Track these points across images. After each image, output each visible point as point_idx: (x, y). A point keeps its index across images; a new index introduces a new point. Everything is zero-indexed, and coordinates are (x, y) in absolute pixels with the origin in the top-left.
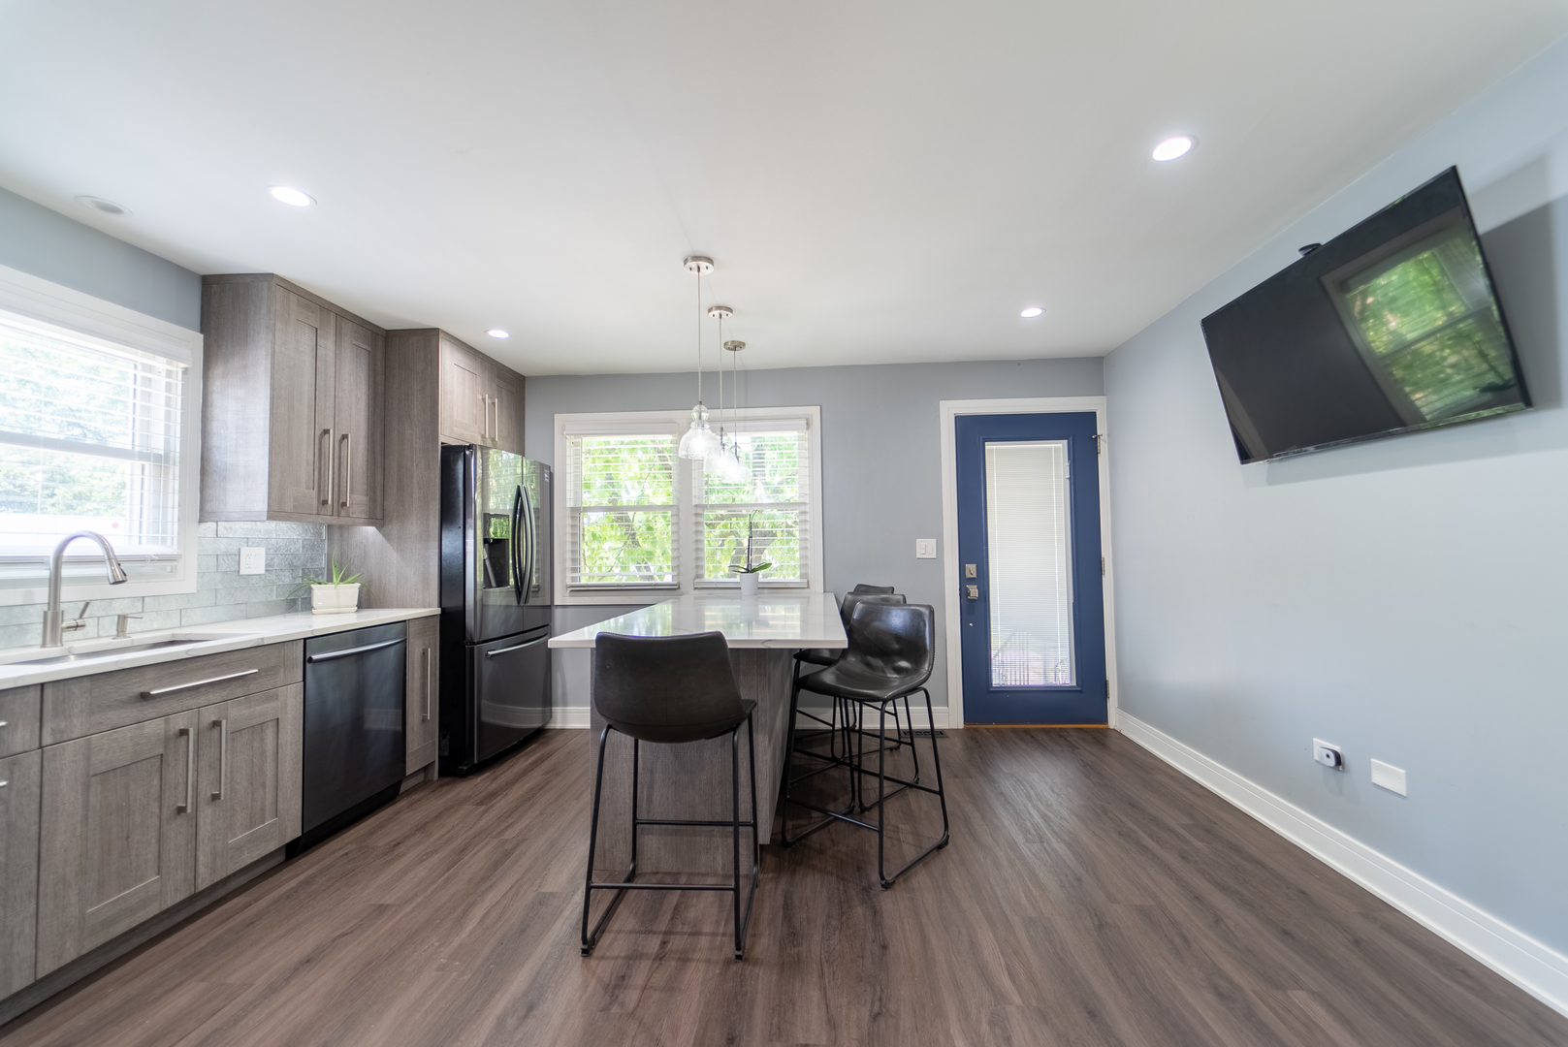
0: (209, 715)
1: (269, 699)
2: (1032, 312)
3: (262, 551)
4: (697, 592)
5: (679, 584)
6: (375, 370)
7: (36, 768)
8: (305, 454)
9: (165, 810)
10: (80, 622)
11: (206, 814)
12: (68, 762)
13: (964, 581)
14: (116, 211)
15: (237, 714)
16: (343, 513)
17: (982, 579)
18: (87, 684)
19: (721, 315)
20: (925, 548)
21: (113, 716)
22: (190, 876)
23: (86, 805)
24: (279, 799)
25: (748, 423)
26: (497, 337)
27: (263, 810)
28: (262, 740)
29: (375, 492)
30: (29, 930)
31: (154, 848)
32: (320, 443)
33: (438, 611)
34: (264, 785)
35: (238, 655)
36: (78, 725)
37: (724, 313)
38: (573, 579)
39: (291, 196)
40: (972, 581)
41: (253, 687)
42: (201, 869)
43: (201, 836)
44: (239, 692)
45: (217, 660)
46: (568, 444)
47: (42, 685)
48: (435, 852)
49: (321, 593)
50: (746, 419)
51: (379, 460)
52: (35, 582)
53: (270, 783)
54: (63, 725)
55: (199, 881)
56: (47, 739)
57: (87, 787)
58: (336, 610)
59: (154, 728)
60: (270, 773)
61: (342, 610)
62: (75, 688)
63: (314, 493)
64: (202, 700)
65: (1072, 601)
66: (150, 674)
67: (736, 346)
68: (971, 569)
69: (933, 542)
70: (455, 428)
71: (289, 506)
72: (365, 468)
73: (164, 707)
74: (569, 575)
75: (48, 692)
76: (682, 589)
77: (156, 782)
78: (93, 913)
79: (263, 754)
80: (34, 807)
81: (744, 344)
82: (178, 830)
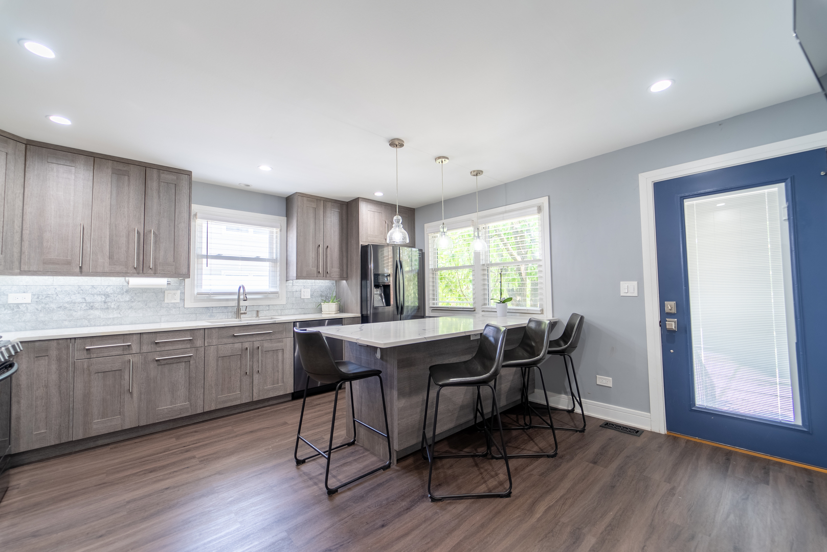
0: (257, 344)
1: (279, 342)
2: (661, 86)
3: (309, 290)
4: (483, 313)
5: (474, 308)
6: (342, 219)
7: (203, 352)
8: (311, 255)
9: (242, 372)
10: (245, 312)
11: (256, 376)
12: (212, 351)
13: (664, 315)
14: (248, 186)
15: (267, 345)
16: (328, 276)
17: (683, 313)
18: (217, 330)
19: (442, 162)
20: (628, 288)
21: (225, 341)
22: (251, 395)
23: (217, 365)
24: (284, 377)
25: (505, 215)
26: (379, 195)
27: (278, 380)
28: (277, 356)
29: (343, 267)
30: (202, 397)
31: (239, 383)
32: (317, 250)
33: (359, 315)
34: (278, 371)
35: (267, 326)
36: (215, 342)
37: (443, 160)
38: (434, 304)
39: (265, 168)
40: (670, 315)
41: (273, 337)
42: (255, 394)
43: (254, 383)
44: (268, 338)
45: (259, 326)
46: (430, 238)
47: (205, 329)
48: (321, 411)
49: (325, 306)
50: (506, 212)
51: (345, 254)
52: (233, 300)
53: (280, 371)
54: (210, 341)
55: (254, 397)
56: (206, 345)
57: (217, 360)
58: (328, 313)
59: (238, 346)
60: (280, 367)
61: (330, 313)
62: (213, 331)
63: (315, 269)
64: (254, 339)
65: (794, 340)
66: (236, 329)
67: (478, 173)
68: (670, 306)
69: (635, 283)
70: (369, 238)
71: (304, 274)
72: (338, 258)
73: (241, 340)
74: (431, 302)
75: (206, 331)
76: (476, 311)
77: (239, 363)
78: (220, 398)
79: (278, 360)
80: (203, 363)
81: (482, 172)
82: (246, 380)
